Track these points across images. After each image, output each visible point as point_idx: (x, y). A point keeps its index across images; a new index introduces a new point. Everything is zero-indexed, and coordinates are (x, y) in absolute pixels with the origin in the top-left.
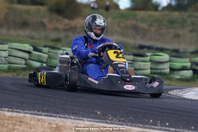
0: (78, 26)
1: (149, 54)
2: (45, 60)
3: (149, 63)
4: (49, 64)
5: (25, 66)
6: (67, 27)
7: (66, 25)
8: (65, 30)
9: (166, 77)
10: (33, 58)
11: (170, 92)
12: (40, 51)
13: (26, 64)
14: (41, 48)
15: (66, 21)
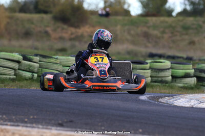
0: (86, 34)
1: (148, 61)
2: (36, 70)
3: (149, 71)
4: (40, 74)
5: (15, 77)
6: (73, 36)
7: (72, 34)
8: (71, 39)
9: (167, 85)
10: (22, 68)
11: (160, 100)
12: (30, 60)
13: (15, 75)
14: (31, 57)
15: (73, 30)
